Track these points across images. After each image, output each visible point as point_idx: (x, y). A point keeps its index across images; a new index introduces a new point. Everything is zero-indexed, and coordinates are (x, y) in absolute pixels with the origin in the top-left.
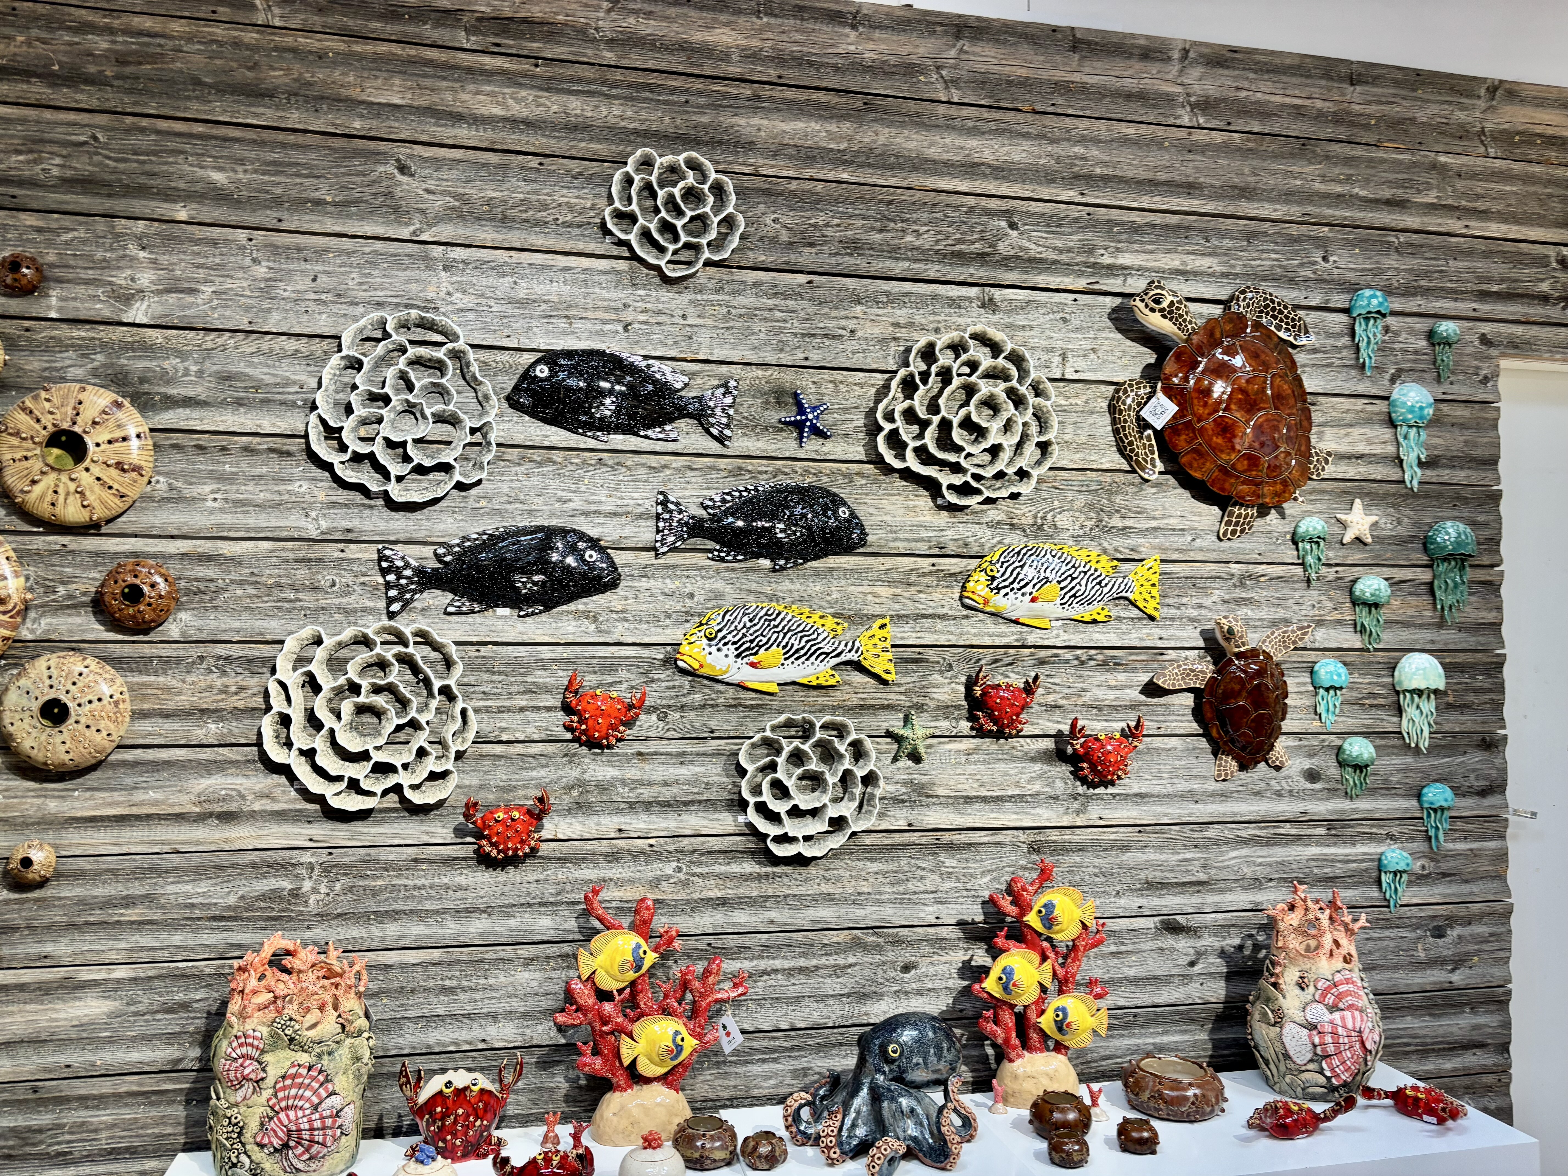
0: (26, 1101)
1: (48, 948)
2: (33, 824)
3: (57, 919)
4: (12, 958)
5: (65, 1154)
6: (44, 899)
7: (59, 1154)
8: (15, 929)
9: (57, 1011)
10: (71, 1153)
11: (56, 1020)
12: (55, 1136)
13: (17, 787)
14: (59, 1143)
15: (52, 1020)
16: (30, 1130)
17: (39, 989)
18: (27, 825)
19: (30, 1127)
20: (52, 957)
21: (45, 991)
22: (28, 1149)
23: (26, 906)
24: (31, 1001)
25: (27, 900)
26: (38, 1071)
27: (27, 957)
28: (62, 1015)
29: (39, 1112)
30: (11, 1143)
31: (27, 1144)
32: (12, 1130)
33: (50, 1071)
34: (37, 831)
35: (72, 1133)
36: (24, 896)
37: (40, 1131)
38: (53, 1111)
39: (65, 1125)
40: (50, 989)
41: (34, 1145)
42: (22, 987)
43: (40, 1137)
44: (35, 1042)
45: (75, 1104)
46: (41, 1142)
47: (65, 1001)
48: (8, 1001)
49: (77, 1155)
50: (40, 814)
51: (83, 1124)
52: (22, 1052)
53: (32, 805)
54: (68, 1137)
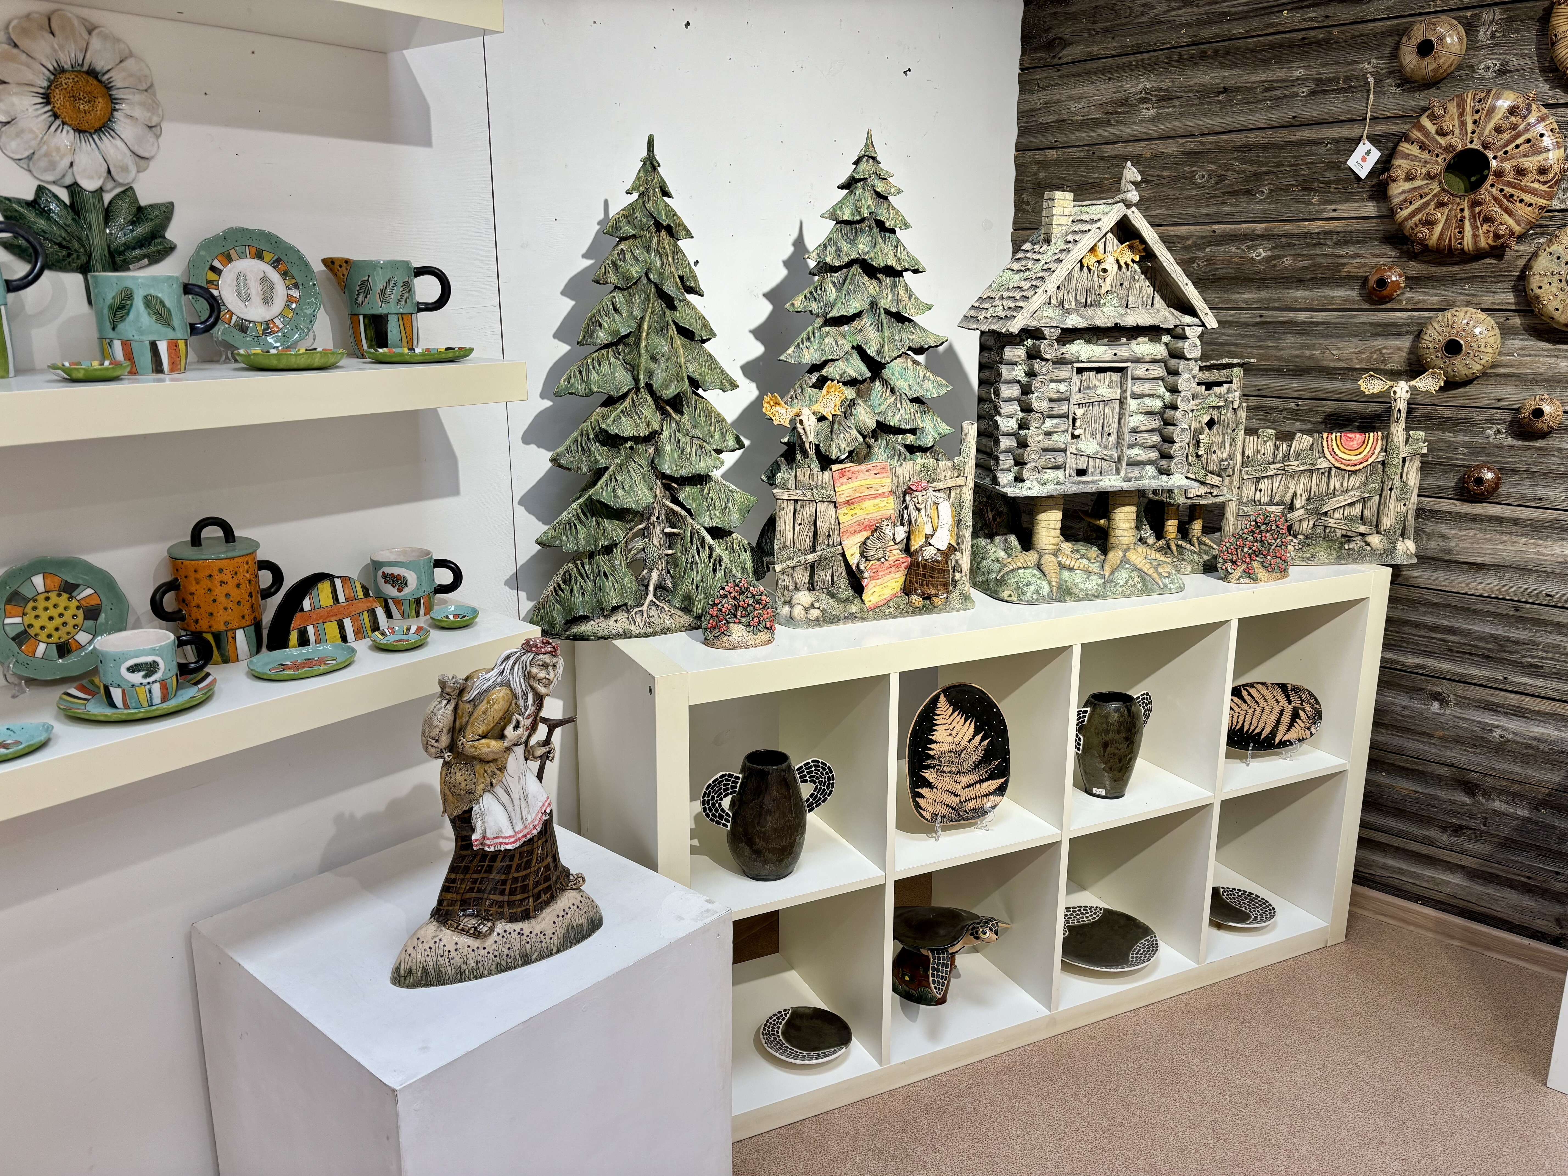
0: (1508, 616)
1: (1543, 492)
2: (1542, 381)
3: (1555, 467)
4: (1511, 495)
5: (1538, 667)
6: (1545, 449)
7: (1531, 666)
8: (1516, 471)
9: (1545, 547)
10: (1542, 667)
11: (1544, 554)
12: (1530, 650)
13: (1532, 347)
14: (1532, 657)
15: (1539, 553)
16: (1508, 639)
17: (1531, 526)
18: (1537, 382)
19: (1509, 637)
20: (1546, 500)
21: (1536, 528)
22: (1504, 655)
23: (1528, 452)
24: (1522, 535)
25: (1529, 448)
26: (1521, 594)
27: (1524, 497)
28: (1549, 551)
29: (1517, 628)
30: (1490, 646)
31: (1505, 651)
32: (1493, 636)
33: (1532, 596)
34: (1545, 388)
35: (1545, 652)
36: (1527, 443)
37: (1517, 643)
38: (1530, 630)
39: (1539, 643)
40: (1541, 527)
41: (1510, 652)
42: (1515, 521)
43: (1515, 647)
44: (1522, 570)
45: (1550, 629)
46: (1517, 652)
47: (1553, 540)
48: (1502, 531)
49: (1547, 670)
50: (1550, 372)
51: (1556, 646)
52: (1508, 575)
53: (1544, 364)
54: (1541, 654)
